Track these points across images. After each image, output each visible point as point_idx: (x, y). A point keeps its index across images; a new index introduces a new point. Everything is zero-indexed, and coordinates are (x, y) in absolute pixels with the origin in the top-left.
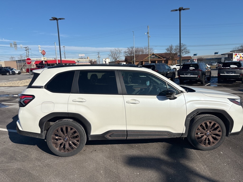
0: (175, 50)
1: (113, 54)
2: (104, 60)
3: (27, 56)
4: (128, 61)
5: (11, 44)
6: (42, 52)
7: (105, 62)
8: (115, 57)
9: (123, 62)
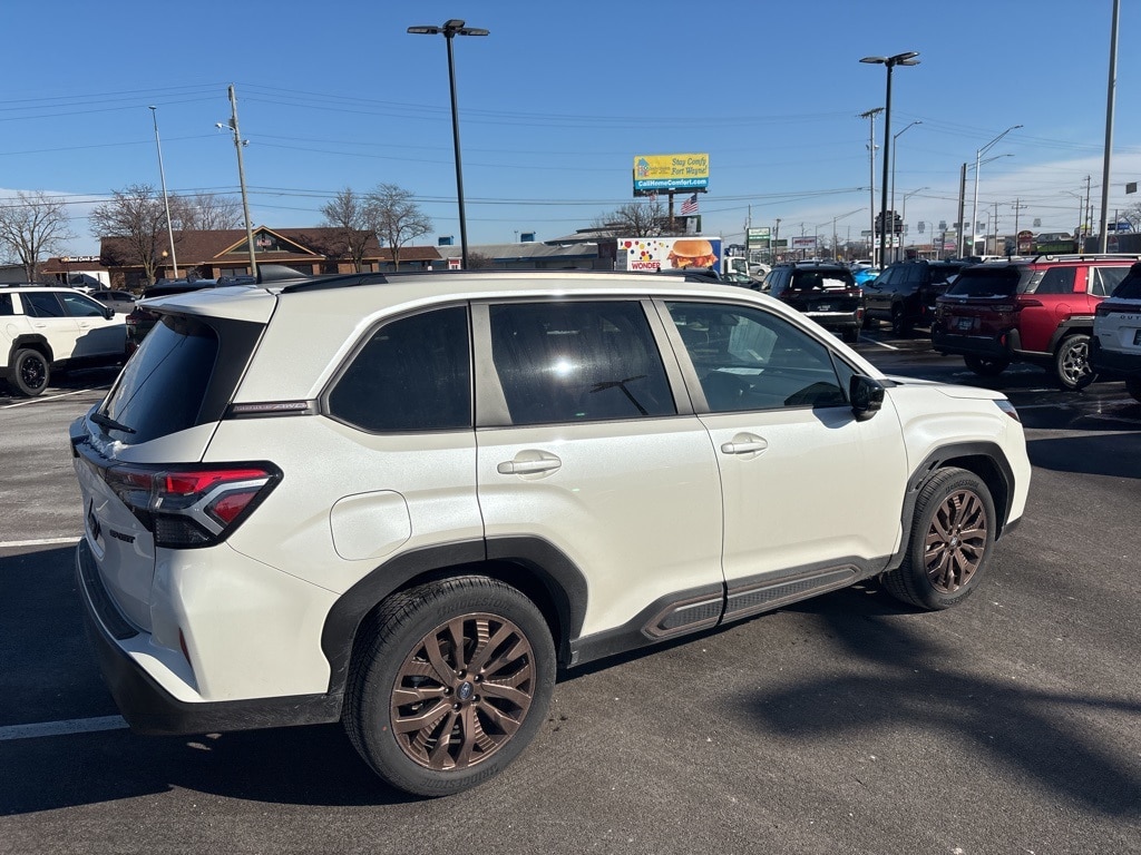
0: (364, 213)
9: (89, 265)
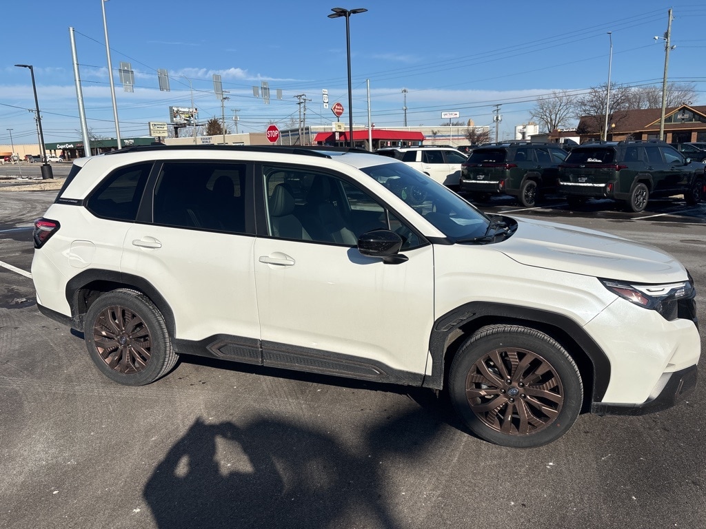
1: (544, 111)
2: (520, 128)
3: (300, 118)
4: (589, 132)
5: (255, 89)
6: (335, 108)
7: (524, 134)
8: (551, 120)
9: (573, 133)
